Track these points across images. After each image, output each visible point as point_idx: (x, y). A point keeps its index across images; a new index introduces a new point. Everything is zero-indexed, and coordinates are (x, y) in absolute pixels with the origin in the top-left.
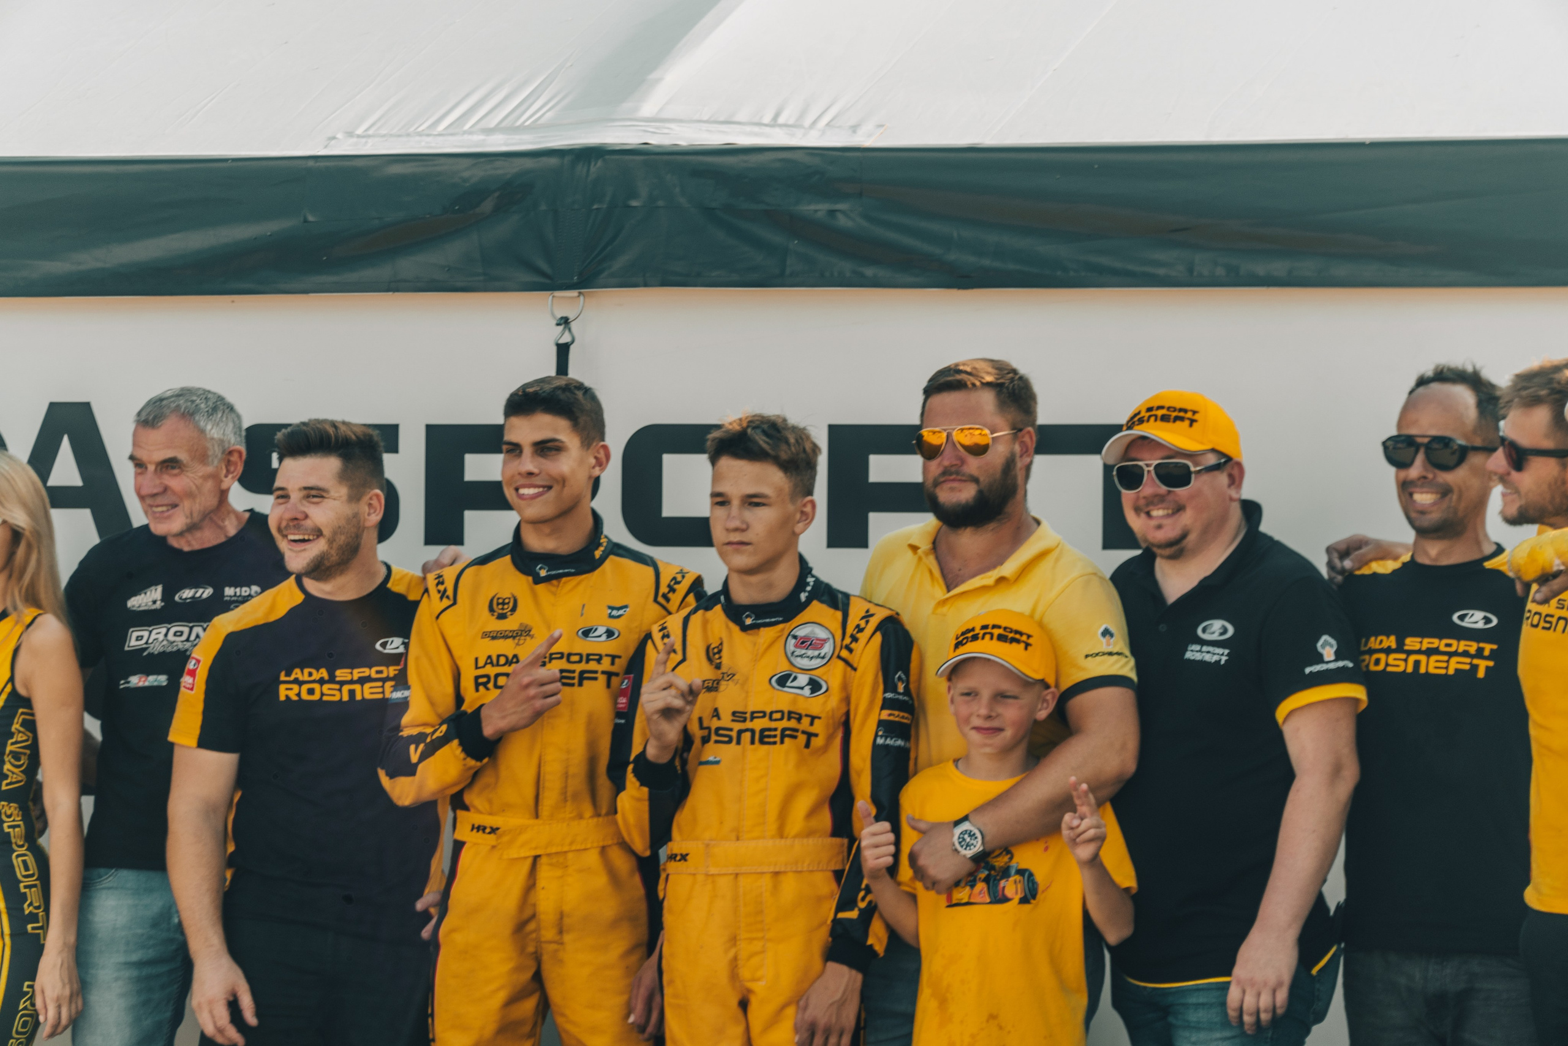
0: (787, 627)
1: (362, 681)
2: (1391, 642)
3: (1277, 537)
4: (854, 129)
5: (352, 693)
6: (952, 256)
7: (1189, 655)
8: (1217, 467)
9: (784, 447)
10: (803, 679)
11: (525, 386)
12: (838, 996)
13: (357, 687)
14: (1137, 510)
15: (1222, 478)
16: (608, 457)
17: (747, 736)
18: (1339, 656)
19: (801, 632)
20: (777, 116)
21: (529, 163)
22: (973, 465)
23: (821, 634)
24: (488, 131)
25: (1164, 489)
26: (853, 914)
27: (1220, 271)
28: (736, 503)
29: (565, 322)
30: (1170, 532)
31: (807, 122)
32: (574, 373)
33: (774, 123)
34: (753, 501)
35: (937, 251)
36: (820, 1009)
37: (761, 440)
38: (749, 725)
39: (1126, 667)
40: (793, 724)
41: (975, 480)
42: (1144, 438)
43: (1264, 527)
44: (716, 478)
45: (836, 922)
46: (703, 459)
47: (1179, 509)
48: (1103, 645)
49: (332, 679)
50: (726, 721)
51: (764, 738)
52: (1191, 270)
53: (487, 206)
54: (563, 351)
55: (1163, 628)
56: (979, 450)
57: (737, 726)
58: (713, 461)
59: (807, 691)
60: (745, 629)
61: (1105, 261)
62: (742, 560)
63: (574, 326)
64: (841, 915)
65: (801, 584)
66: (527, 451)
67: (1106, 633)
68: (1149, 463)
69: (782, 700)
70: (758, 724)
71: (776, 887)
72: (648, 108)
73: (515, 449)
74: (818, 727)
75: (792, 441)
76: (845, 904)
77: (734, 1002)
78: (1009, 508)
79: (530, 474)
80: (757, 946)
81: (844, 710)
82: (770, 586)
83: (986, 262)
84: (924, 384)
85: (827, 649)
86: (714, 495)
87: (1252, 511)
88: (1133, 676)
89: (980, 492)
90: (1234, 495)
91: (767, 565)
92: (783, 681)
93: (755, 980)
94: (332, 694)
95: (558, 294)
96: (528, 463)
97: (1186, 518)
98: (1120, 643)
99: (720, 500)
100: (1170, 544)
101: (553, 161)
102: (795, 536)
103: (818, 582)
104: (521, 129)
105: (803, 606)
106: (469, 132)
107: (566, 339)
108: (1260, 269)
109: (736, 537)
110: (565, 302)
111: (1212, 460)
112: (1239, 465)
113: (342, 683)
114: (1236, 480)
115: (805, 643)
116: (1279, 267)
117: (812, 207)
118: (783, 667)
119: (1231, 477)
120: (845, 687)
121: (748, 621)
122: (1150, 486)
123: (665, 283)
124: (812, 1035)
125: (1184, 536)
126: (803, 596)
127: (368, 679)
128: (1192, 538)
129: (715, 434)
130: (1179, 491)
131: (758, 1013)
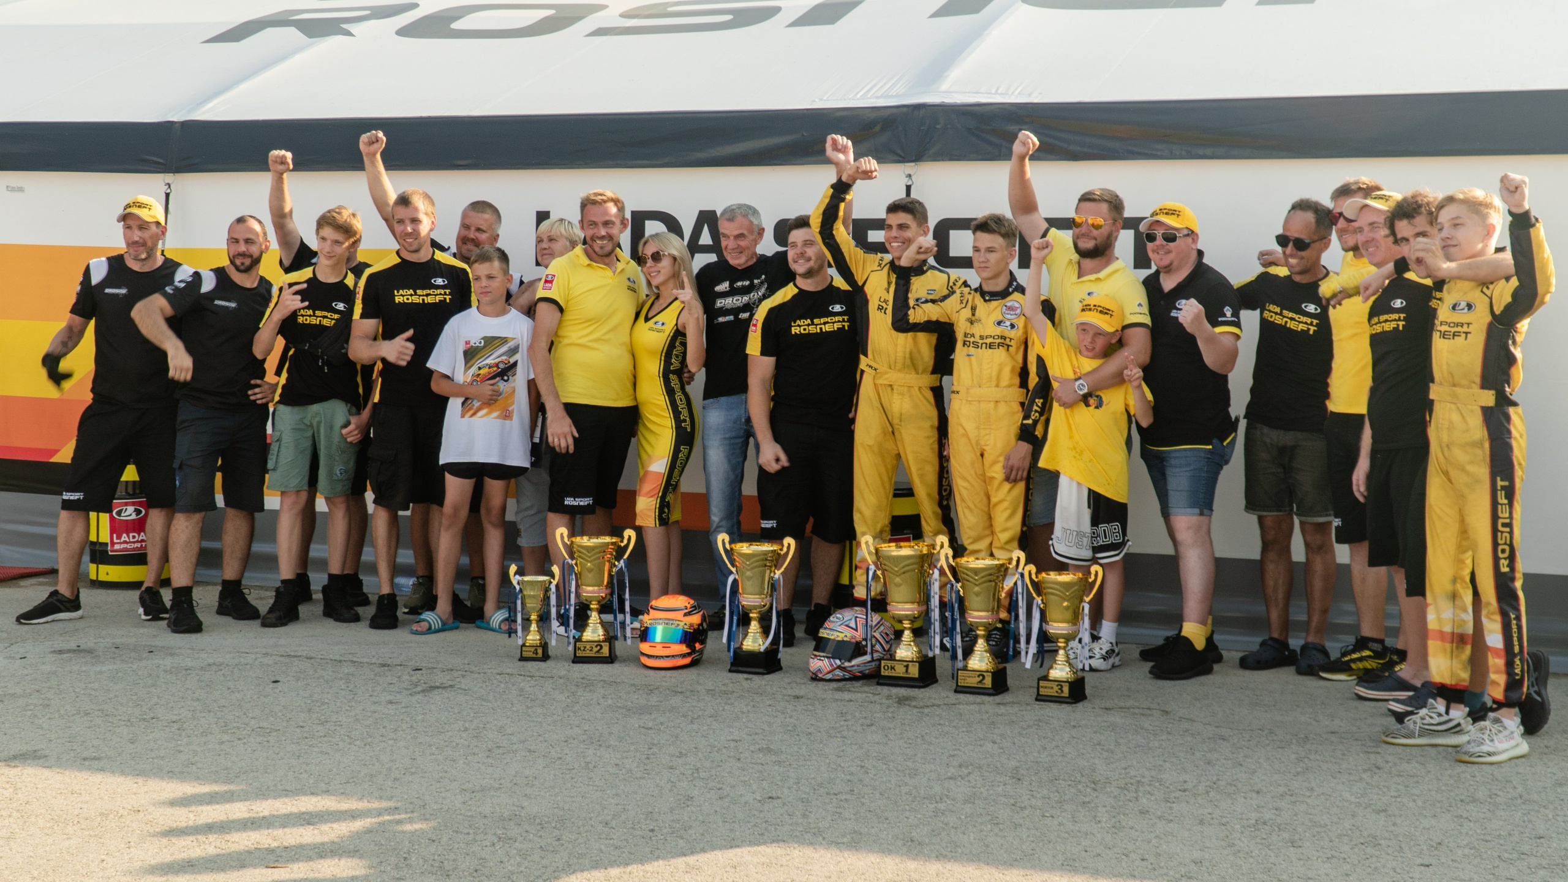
0: (1003, 301)
1: (825, 323)
2: (1278, 310)
3: (1210, 265)
4: (1030, 95)
5: (821, 329)
6: (1071, 147)
7: (1172, 314)
8: (1188, 235)
9: (1003, 228)
10: (1008, 323)
11: (894, 203)
12: (1023, 455)
13: (823, 326)
14: (1154, 251)
15: (1190, 240)
16: (928, 230)
17: (984, 345)
18: (1233, 315)
19: (1009, 304)
20: (998, 89)
21: (895, 111)
22: (1095, 233)
23: (1017, 305)
24: (878, 98)
25: (1165, 243)
26: (1030, 422)
27: (1184, 153)
28: (983, 251)
29: (909, 176)
30: (1166, 262)
31: (1010, 93)
32: (913, 195)
33: (996, 93)
34: (990, 250)
35: (1065, 145)
36: (1015, 461)
37: (994, 226)
38: (985, 341)
39: (1147, 320)
40: (1002, 341)
41: (1096, 239)
42: (1158, 221)
43: (1205, 260)
44: (975, 240)
45: (1022, 424)
46: (969, 233)
47: (1169, 252)
48: (1138, 310)
49: (813, 324)
50: (977, 339)
51: (991, 346)
52: (1171, 153)
53: (877, 128)
54: (908, 188)
55: (1162, 303)
56: (1097, 227)
57: (981, 341)
58: (974, 233)
59: (1009, 328)
60: (985, 301)
61: (1136, 149)
62: (986, 274)
63: (913, 177)
64: (1025, 422)
65: (1010, 284)
66: (895, 228)
67: (1140, 305)
68: (1159, 233)
69: (998, 331)
70: (989, 341)
71: (996, 407)
72: (944, 87)
73: (890, 227)
74: (1013, 343)
75: (1006, 225)
76: (1026, 417)
77: (978, 454)
78: (1107, 252)
79: (896, 237)
80: (988, 431)
81: (1025, 337)
82: (997, 284)
83: (1085, 150)
84: (1079, 196)
85: (1018, 311)
86: (974, 247)
87: (1200, 253)
88: (1150, 323)
89: (1096, 245)
90: (1194, 247)
91: (996, 276)
92: (999, 323)
93: (986, 445)
94: (812, 329)
95: (907, 164)
96: (894, 233)
97: (1171, 256)
98: (1145, 309)
99: (976, 249)
100: (1166, 267)
101: (905, 110)
102: (1008, 264)
103: (1018, 284)
104: (892, 96)
105: (1009, 294)
106: (870, 98)
107: (910, 183)
108: (1201, 152)
109: (983, 265)
110: (909, 168)
111: (1186, 232)
112: (1197, 235)
113: (817, 325)
114: (1195, 241)
115: (1010, 308)
116: (1209, 151)
117: (1012, 128)
118: (1000, 318)
119: (1193, 239)
120: (1025, 327)
121: (987, 298)
122: (1160, 241)
123: (951, 159)
124: (1012, 470)
125: (1171, 264)
126: (1011, 290)
127: (828, 323)
128: (1175, 264)
129: (974, 223)
130: (1171, 244)
131: (988, 458)
